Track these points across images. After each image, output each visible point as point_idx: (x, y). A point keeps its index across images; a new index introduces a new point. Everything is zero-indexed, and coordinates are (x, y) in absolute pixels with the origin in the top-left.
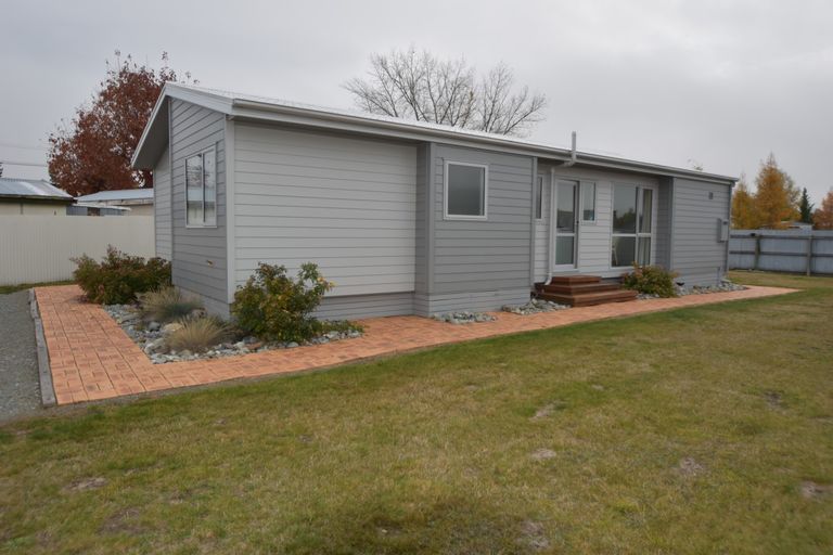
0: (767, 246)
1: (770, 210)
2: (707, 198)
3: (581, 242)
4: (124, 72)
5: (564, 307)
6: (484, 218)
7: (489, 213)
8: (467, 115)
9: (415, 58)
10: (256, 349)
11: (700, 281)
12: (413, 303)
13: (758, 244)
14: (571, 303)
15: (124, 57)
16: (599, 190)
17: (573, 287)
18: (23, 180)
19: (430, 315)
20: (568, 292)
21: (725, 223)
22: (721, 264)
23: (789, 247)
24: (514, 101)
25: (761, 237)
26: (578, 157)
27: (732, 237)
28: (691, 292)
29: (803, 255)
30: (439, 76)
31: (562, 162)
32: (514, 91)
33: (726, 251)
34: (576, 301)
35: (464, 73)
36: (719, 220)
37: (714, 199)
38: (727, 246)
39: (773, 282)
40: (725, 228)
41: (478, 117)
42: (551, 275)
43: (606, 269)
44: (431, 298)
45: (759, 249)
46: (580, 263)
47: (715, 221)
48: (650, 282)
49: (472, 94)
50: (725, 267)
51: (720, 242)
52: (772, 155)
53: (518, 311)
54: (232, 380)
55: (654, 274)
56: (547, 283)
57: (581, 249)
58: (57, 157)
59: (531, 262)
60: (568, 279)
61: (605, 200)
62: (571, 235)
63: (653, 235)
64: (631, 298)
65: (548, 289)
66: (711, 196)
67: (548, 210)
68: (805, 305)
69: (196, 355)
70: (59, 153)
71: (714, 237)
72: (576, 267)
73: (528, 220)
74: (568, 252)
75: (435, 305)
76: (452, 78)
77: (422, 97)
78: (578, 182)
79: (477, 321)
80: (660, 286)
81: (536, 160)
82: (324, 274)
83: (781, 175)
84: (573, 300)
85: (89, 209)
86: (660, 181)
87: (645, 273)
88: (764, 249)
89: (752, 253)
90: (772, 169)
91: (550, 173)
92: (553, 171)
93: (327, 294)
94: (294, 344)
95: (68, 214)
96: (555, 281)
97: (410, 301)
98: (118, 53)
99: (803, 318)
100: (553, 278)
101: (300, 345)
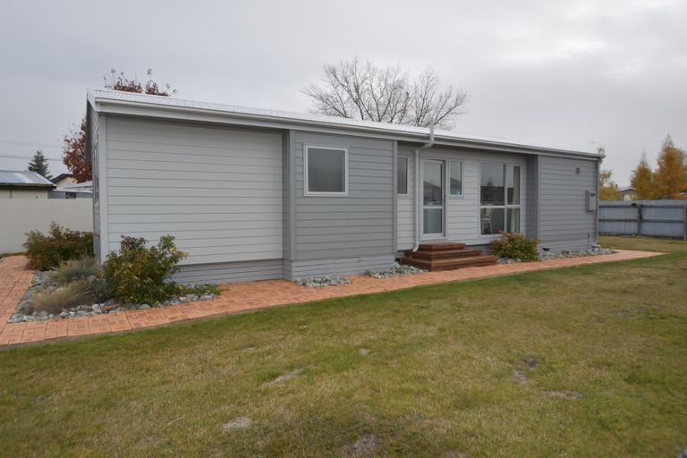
0: (648, 214)
1: (669, 183)
2: (574, 173)
3: (448, 214)
4: (118, 85)
5: (421, 271)
6: (345, 193)
7: (349, 190)
8: (404, 111)
9: (359, 67)
10: (109, 310)
11: (568, 246)
12: (280, 269)
13: (640, 212)
14: (429, 268)
15: (118, 74)
16: (465, 168)
17: (433, 253)
18: (17, 172)
19: (293, 279)
20: (429, 258)
21: (593, 195)
22: (591, 231)
23: (667, 214)
24: (441, 97)
25: (642, 206)
26: (436, 139)
27: (601, 207)
28: (557, 256)
29: (680, 222)
30: (380, 80)
31: (423, 144)
32: (440, 90)
33: (596, 219)
34: (433, 266)
35: (399, 77)
36: (587, 192)
37: (581, 174)
38: (596, 214)
39: (646, 246)
40: (593, 199)
41: (412, 113)
42: (418, 243)
43: (475, 236)
44: (293, 264)
45: (641, 217)
46: (448, 231)
47: (583, 193)
48: (513, 248)
49: (407, 94)
50: (595, 233)
51: (589, 211)
52: (669, 137)
53: (376, 275)
54: (53, 339)
55: (517, 241)
56: (414, 251)
57: (448, 220)
58: (70, 153)
59: (394, 232)
60: (431, 246)
61: (472, 177)
62: (439, 207)
63: (522, 206)
64: (493, 263)
65: (415, 255)
66: (578, 171)
67: (414, 186)
68: (656, 268)
69: (51, 316)
70: (71, 151)
71: (583, 207)
72: (444, 236)
73: (389, 195)
74: (436, 222)
75: (297, 271)
76: (390, 81)
77: (366, 97)
78: (444, 161)
79: (330, 285)
80: (522, 251)
81: (396, 143)
82: (179, 245)
83: (681, 153)
84: (430, 265)
85: (67, 193)
86: (528, 159)
87: (511, 240)
88: (646, 217)
89: (635, 221)
90: (669, 148)
91: (414, 154)
92: (417, 152)
93: (180, 263)
94: (146, 306)
95: (49, 197)
96: (422, 248)
97: (280, 267)
98: (113, 71)
99: (641, 281)
100: (420, 245)
101: (151, 306)
